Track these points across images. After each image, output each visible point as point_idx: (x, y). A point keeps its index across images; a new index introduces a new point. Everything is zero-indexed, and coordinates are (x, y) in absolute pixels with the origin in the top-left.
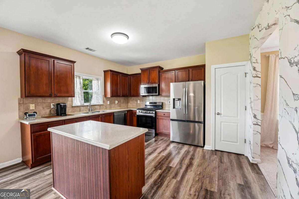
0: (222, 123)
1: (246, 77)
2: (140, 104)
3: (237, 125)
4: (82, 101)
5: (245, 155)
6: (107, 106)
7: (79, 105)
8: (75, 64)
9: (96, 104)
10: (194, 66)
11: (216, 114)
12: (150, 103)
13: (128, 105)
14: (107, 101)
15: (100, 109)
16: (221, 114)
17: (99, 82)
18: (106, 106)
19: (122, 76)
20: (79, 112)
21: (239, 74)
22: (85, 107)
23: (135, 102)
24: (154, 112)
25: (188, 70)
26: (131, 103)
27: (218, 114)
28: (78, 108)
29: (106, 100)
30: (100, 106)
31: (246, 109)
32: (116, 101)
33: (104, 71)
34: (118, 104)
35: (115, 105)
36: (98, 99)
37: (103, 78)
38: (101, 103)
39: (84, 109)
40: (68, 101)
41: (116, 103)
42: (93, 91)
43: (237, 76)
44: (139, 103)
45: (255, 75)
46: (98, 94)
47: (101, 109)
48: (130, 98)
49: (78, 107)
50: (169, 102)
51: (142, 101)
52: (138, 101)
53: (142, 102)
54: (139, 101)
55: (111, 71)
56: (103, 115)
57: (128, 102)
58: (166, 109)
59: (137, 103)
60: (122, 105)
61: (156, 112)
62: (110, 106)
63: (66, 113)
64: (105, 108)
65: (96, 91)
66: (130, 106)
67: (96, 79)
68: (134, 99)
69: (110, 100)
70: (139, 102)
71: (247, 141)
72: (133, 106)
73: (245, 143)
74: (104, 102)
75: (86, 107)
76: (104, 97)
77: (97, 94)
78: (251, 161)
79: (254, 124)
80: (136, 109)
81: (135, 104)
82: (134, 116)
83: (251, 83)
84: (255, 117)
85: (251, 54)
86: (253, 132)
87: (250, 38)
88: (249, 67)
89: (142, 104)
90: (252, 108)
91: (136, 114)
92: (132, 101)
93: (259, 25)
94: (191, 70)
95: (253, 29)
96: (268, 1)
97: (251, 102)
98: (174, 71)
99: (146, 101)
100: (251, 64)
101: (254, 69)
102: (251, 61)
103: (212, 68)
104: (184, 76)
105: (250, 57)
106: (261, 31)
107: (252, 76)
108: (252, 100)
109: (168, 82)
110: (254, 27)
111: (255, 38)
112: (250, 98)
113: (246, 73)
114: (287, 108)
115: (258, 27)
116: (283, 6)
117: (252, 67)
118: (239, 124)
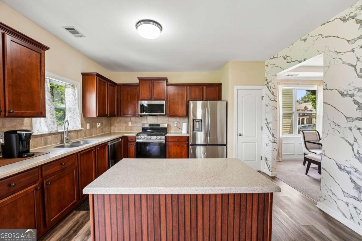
0: (243, 144)
1: (262, 100)
2: (132, 128)
3: (256, 144)
4: (54, 124)
5: (261, 171)
6: (87, 132)
7: (47, 133)
8: (46, 52)
9: (72, 130)
10: (208, 84)
11: (238, 135)
12: (150, 125)
13: (111, 129)
14: (87, 123)
15: (77, 138)
16: (243, 135)
17: (76, 91)
18: (85, 132)
19: (110, 85)
20: (44, 145)
21: (257, 97)
22: (53, 136)
23: (124, 124)
24: (164, 137)
25: (202, 87)
26: (116, 126)
27: (240, 135)
28: (42, 138)
29: (84, 122)
30: (77, 133)
31: (262, 129)
32: (97, 123)
33: (82, 73)
34: (99, 127)
35: (96, 130)
36: (75, 120)
37: (81, 84)
38: (79, 127)
39: (52, 140)
40: (23, 125)
41: (98, 126)
42: (67, 107)
43: (256, 98)
44: (131, 125)
45: (273, 99)
46: (75, 112)
47: (79, 138)
48: (113, 119)
49: (41, 136)
50: (175, 124)
51: (136, 123)
52: (129, 122)
54: (131, 122)
55: (98, 75)
56: (96, 147)
57: (111, 125)
58: (171, 132)
59: (128, 126)
60: (104, 129)
61: (166, 137)
62: (90, 131)
63: (28, 151)
64: (83, 135)
65: (72, 106)
66: (114, 130)
67: (71, 86)
68: (121, 121)
69: (90, 121)
70: (130, 124)
71: (264, 159)
72: (121, 131)
73: (261, 159)
74: (82, 125)
75: (56, 135)
76: (82, 118)
77: (72, 112)
78: (270, 175)
79: (272, 142)
80: (135, 135)
81: (124, 127)
82: (130, 145)
83: (267, 106)
84: (273, 136)
85: (268, 80)
86: (271, 149)
87: (267, 66)
88: (265, 91)
89: (135, 127)
90: (270, 128)
91: (134, 141)
92: (117, 123)
93: (286, 57)
94: (205, 88)
95: (273, 59)
96: (305, 40)
97: (268, 123)
98: (186, 87)
99: (143, 122)
100: (269, 89)
101: (273, 94)
102: (268, 86)
103: (235, 88)
104: (197, 93)
105: (266, 83)
106: (290, 62)
107: (271, 100)
108: (269, 121)
109: (178, 99)
110: (275, 57)
111: (277, 67)
112: (266, 119)
113: (262, 97)
114: (337, 128)
115: (285, 58)
116: (330, 50)
117: (271, 92)
118: (256, 143)
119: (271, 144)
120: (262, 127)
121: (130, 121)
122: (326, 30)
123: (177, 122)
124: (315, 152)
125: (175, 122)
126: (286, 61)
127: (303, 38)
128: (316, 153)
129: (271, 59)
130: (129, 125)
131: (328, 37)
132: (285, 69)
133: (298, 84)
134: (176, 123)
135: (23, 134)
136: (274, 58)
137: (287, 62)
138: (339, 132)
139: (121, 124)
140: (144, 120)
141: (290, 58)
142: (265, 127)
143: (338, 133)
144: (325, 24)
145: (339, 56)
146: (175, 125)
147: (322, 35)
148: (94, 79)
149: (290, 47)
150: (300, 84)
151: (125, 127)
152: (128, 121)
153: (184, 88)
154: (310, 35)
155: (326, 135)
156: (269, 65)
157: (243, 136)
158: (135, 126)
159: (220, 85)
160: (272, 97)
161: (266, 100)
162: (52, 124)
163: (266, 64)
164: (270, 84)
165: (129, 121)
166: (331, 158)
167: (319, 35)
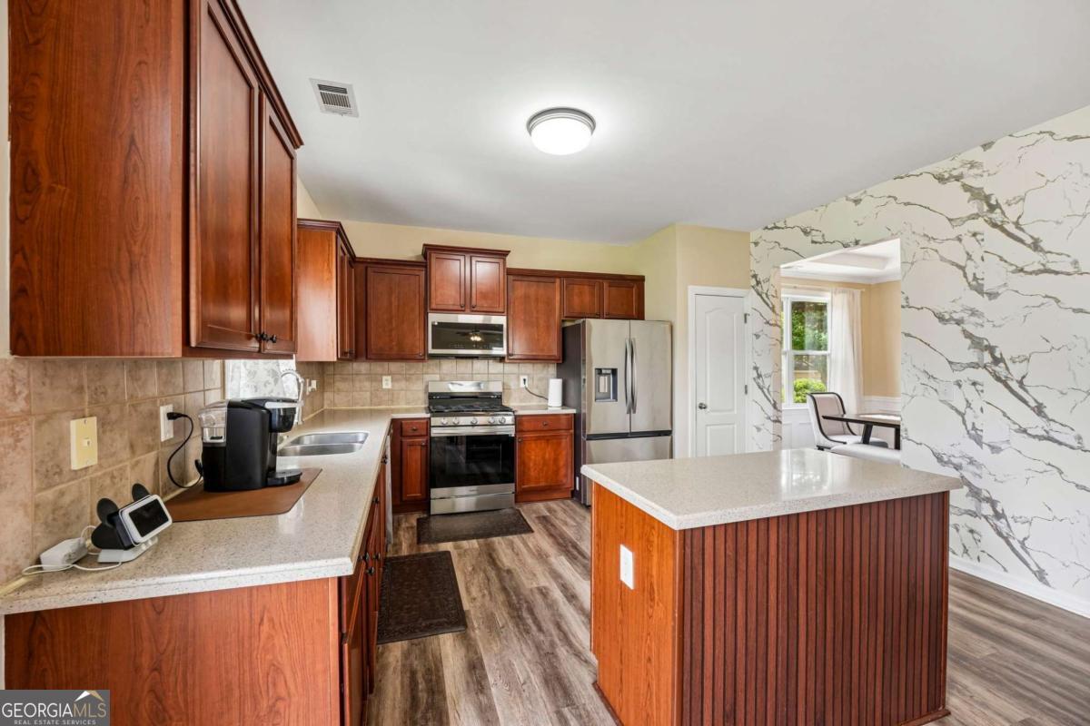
0: (708, 428)
1: (745, 322)
2: (393, 394)
10: (614, 275)
11: (698, 407)
16: (707, 407)
21: (735, 316)
23: (367, 384)
25: (598, 284)
26: (339, 390)
27: (702, 407)
31: (746, 392)
32: (307, 381)
35: (306, 401)
41: (308, 391)
43: (733, 318)
44: (389, 386)
45: (773, 322)
50: (522, 381)
51: (407, 380)
52: (384, 378)
53: (403, 384)
54: (389, 378)
55: (340, 230)
57: (323, 387)
59: (379, 389)
60: (315, 400)
61: (516, 419)
66: (333, 403)
68: (357, 373)
70: (387, 383)
72: (357, 404)
79: (772, 421)
81: (368, 394)
82: (412, 445)
83: (757, 336)
84: (775, 406)
85: (759, 277)
86: (772, 437)
87: (756, 244)
88: (752, 301)
89: (403, 392)
90: (768, 390)
91: (424, 433)
92: (344, 380)
93: (809, 230)
94: (606, 285)
95: (772, 229)
96: (857, 202)
97: (759, 376)
98: (558, 280)
99: (427, 377)
100: (762, 298)
101: (773, 309)
102: (760, 290)
103: (690, 292)
104: (587, 299)
105: (753, 282)
106: (820, 243)
107: (768, 323)
108: (763, 371)
109: (537, 312)
110: (778, 225)
111: (786, 249)
112: (756, 368)
113: (745, 315)
114: (932, 383)
115: (806, 233)
116: (914, 230)
117: (768, 305)
118: (735, 426)
119: (770, 425)
120: (746, 387)
121: (389, 375)
122: (903, 189)
123: (526, 377)
124: (844, 441)
125: (522, 378)
126: (809, 238)
127: (852, 196)
128: (845, 443)
129: (767, 228)
130: (384, 387)
131: (908, 204)
132: (808, 257)
133: (795, 287)
134: (525, 380)
135: (279, 410)
136: (776, 227)
137: (813, 242)
138: (936, 390)
139: (357, 385)
140: (430, 371)
141: (821, 234)
142: (753, 388)
143: (935, 393)
144: (902, 178)
145: (933, 245)
146: (522, 385)
147: (895, 199)
148: (330, 240)
149: (821, 210)
150: (799, 288)
151: (371, 394)
152: (382, 375)
153: (554, 282)
154: (869, 193)
155: (908, 398)
156: (762, 243)
157: (708, 410)
158: (402, 390)
159: (639, 280)
160: (769, 315)
161: (755, 324)
162: (272, 380)
163: (753, 239)
164: (765, 286)
165: (385, 375)
166: (921, 444)
167: (890, 197)
